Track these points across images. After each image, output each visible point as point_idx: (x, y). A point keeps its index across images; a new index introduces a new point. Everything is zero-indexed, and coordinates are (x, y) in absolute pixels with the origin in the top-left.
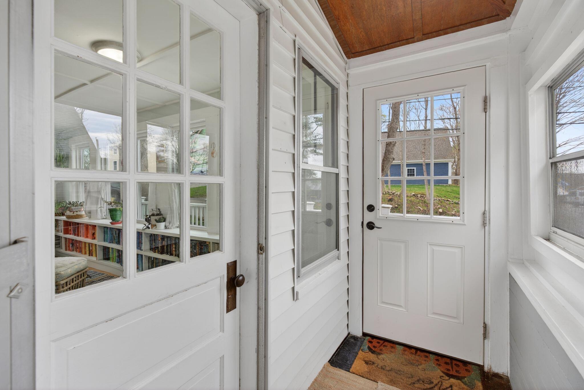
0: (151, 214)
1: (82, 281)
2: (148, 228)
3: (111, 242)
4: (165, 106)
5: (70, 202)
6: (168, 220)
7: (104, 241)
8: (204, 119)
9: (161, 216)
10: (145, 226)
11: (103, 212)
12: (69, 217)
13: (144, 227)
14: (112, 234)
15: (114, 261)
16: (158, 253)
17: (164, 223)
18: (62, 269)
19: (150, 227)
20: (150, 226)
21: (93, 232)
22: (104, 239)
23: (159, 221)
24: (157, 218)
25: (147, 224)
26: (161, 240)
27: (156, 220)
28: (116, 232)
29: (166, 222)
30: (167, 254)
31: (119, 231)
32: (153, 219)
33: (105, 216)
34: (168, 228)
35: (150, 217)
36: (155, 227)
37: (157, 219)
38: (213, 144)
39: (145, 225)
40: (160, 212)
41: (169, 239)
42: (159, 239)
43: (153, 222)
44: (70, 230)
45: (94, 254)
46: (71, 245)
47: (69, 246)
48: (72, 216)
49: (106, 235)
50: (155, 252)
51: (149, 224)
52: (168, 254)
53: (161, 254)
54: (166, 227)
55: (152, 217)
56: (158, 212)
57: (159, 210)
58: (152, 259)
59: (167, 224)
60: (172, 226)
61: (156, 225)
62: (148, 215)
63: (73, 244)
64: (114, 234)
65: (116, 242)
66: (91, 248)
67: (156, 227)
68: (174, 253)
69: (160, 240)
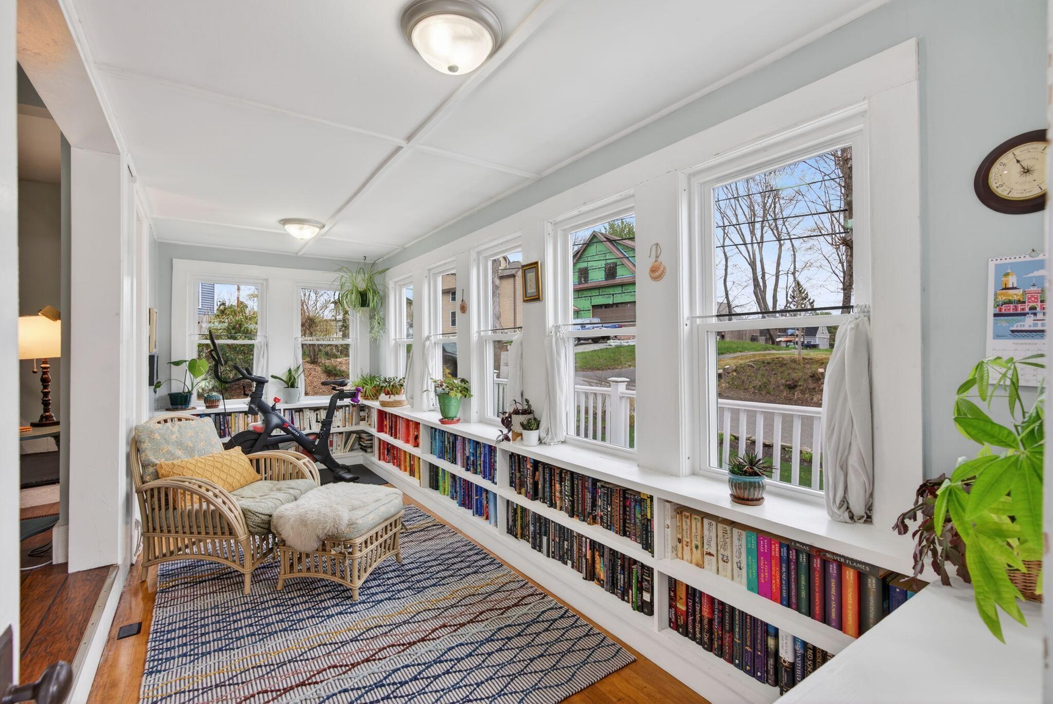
0: (512, 411)
1: (393, 536)
2: (507, 438)
3: (442, 456)
4: (541, 179)
5: (386, 379)
6: (543, 425)
7: (431, 453)
8: (631, 191)
9: (530, 416)
10: (501, 433)
11: (430, 399)
12: (383, 404)
13: (500, 436)
14: (443, 442)
15: (446, 493)
16: (526, 496)
17: (537, 431)
18: (360, 512)
19: (511, 438)
20: (510, 435)
21: (416, 433)
22: (431, 450)
23: (527, 427)
24: (523, 418)
25: (505, 431)
26: (531, 469)
27: (522, 425)
28: (448, 439)
29: (541, 430)
30: (544, 502)
31: (455, 438)
32: (517, 420)
33: (433, 405)
34: (545, 443)
35: (510, 416)
36: (520, 437)
37: (525, 423)
38: (654, 248)
39: (501, 431)
40: (529, 406)
41: (547, 471)
42: (528, 467)
43: (517, 427)
44: (386, 425)
45: (417, 474)
46: (386, 452)
47: (384, 454)
48: (388, 403)
49: (434, 443)
50: (520, 493)
51: (509, 431)
52: (546, 503)
53: (532, 500)
54: (540, 441)
55: (513, 416)
56: (526, 407)
57: (527, 401)
58: (515, 507)
59: (543, 435)
60: (552, 439)
61: (521, 434)
62: (506, 413)
63: (388, 451)
64: (446, 443)
65: (450, 458)
66: (412, 463)
67: (522, 439)
68: (558, 502)
69: (529, 469)
